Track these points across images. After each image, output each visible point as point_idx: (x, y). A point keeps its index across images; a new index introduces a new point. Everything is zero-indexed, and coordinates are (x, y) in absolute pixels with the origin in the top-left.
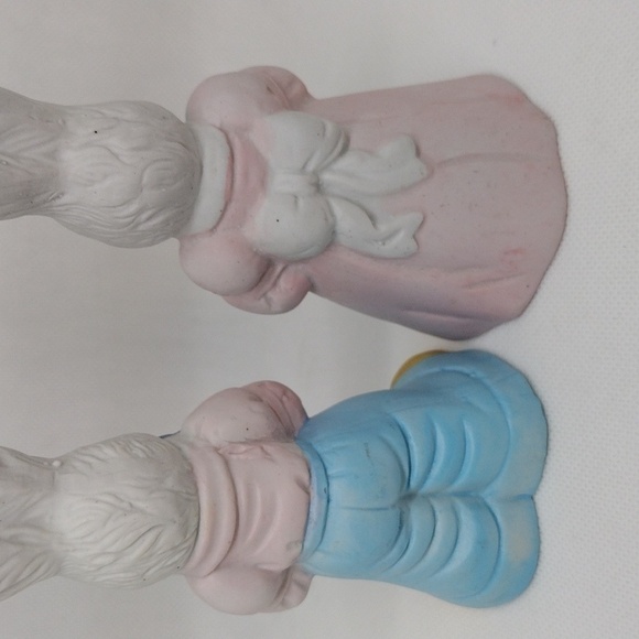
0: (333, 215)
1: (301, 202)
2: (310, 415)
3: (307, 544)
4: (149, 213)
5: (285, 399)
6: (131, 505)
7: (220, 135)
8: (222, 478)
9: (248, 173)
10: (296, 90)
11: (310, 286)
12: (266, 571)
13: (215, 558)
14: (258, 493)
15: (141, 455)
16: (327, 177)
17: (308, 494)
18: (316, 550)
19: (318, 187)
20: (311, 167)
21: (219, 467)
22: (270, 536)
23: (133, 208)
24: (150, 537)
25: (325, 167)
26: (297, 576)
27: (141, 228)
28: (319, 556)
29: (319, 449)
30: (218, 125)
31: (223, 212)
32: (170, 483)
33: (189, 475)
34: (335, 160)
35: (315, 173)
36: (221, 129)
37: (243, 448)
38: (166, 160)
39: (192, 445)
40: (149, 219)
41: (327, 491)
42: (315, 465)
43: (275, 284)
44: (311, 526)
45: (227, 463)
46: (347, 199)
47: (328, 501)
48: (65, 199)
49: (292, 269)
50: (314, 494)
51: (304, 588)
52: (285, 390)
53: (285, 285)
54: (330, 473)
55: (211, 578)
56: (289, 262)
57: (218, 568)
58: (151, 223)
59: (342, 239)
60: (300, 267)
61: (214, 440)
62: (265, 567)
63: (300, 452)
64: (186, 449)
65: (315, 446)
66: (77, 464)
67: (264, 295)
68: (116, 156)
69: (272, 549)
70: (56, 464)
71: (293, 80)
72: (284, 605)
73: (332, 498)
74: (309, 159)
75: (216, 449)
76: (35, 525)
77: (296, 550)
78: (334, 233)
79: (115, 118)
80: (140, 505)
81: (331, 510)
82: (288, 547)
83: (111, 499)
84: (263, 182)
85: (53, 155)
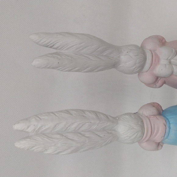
0: (173, 69)
1: (167, 66)
2: (163, 110)
3: (165, 137)
4: (137, 68)
5: (159, 106)
6: (133, 127)
7: (150, 51)
8: (149, 123)
9: (156, 59)
10: (164, 41)
11: (165, 83)
12: (156, 142)
13: (147, 139)
14: (156, 126)
15: (133, 117)
16: (172, 60)
17: (166, 127)
18: (167, 138)
19: (170, 63)
20: (169, 58)
21: (148, 121)
22: (158, 135)
23: (134, 67)
24: (136, 134)
25: (172, 58)
26: (161, 144)
27: (134, 71)
28: (167, 140)
29: (167, 117)
30: (149, 49)
31: (150, 68)
32: (140, 123)
33: (142, 122)
34: (174, 57)
35: (170, 60)
36: (150, 50)
37: (152, 117)
38: (141, 58)
39: (142, 116)
40: (136, 69)
41: (170, 126)
42: (167, 121)
43: (158, 82)
44: (166, 134)
45: (149, 120)
46: (176, 65)
47: (170, 128)
48: (121, 65)
49: (161, 79)
50: (167, 127)
51: (162, 146)
52: (159, 104)
53: (160, 82)
54: (170, 122)
55: (145, 143)
56: (161, 77)
57: (147, 141)
58: (136, 70)
59: (174, 73)
60: (163, 79)
61: (146, 115)
62: (156, 141)
63: (164, 118)
64: (141, 116)
65: (166, 117)
66: (121, 119)
67: (155, 84)
68: (131, 57)
69: (158, 138)
70: (117, 118)
71: (163, 38)
72: (158, 149)
73: (171, 128)
74: (169, 57)
75: (147, 117)
76: (114, 130)
77: (163, 138)
78: (173, 72)
79: (131, 49)
80: (135, 127)
81: (170, 130)
82: (161, 137)
83: (129, 126)
84: (159, 62)
85: (119, 57)
